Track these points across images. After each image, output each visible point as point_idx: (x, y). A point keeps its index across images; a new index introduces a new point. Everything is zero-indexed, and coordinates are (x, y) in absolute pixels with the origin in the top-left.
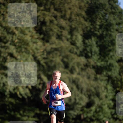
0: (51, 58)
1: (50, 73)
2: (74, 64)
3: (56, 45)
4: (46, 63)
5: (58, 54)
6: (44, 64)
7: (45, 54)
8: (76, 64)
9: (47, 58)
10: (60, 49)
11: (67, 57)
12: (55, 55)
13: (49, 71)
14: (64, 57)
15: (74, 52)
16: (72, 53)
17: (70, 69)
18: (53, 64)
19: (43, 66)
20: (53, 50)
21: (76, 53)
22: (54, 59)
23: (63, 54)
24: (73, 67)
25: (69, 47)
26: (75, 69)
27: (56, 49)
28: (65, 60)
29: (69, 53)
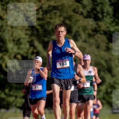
0: (48, 20)
1: (46, 39)
2: (79, 28)
3: (55, 2)
4: (41, 26)
5: (58, 14)
6: (39, 27)
7: (41, 13)
8: (81, 28)
9: (42, 19)
10: (60, 8)
11: (69, 18)
12: (53, 16)
13: (45, 36)
14: (65, 18)
15: (80, 13)
16: (77, 13)
17: (73, 34)
18: (51, 27)
19: (37, 30)
20: (51, 8)
21: (82, 14)
22: (52, 21)
23: (65, 15)
24: (77, 32)
25: (73, 5)
26: (79, 35)
27: (55, 8)
28: (67, 22)
29: (72, 13)
